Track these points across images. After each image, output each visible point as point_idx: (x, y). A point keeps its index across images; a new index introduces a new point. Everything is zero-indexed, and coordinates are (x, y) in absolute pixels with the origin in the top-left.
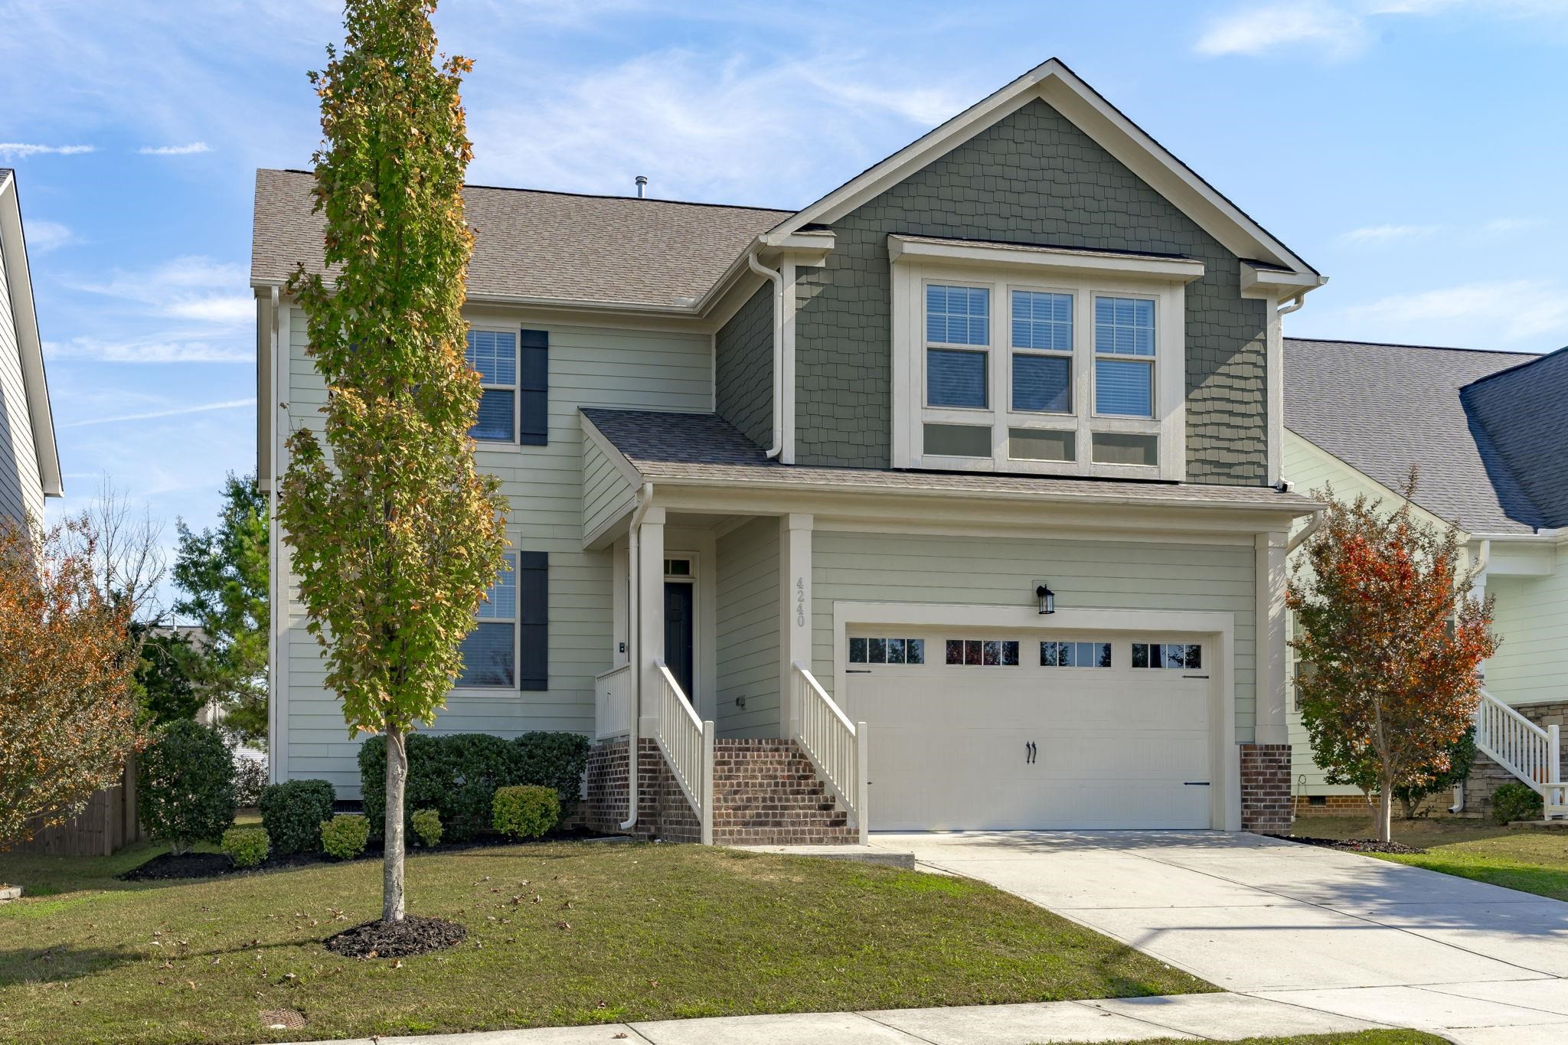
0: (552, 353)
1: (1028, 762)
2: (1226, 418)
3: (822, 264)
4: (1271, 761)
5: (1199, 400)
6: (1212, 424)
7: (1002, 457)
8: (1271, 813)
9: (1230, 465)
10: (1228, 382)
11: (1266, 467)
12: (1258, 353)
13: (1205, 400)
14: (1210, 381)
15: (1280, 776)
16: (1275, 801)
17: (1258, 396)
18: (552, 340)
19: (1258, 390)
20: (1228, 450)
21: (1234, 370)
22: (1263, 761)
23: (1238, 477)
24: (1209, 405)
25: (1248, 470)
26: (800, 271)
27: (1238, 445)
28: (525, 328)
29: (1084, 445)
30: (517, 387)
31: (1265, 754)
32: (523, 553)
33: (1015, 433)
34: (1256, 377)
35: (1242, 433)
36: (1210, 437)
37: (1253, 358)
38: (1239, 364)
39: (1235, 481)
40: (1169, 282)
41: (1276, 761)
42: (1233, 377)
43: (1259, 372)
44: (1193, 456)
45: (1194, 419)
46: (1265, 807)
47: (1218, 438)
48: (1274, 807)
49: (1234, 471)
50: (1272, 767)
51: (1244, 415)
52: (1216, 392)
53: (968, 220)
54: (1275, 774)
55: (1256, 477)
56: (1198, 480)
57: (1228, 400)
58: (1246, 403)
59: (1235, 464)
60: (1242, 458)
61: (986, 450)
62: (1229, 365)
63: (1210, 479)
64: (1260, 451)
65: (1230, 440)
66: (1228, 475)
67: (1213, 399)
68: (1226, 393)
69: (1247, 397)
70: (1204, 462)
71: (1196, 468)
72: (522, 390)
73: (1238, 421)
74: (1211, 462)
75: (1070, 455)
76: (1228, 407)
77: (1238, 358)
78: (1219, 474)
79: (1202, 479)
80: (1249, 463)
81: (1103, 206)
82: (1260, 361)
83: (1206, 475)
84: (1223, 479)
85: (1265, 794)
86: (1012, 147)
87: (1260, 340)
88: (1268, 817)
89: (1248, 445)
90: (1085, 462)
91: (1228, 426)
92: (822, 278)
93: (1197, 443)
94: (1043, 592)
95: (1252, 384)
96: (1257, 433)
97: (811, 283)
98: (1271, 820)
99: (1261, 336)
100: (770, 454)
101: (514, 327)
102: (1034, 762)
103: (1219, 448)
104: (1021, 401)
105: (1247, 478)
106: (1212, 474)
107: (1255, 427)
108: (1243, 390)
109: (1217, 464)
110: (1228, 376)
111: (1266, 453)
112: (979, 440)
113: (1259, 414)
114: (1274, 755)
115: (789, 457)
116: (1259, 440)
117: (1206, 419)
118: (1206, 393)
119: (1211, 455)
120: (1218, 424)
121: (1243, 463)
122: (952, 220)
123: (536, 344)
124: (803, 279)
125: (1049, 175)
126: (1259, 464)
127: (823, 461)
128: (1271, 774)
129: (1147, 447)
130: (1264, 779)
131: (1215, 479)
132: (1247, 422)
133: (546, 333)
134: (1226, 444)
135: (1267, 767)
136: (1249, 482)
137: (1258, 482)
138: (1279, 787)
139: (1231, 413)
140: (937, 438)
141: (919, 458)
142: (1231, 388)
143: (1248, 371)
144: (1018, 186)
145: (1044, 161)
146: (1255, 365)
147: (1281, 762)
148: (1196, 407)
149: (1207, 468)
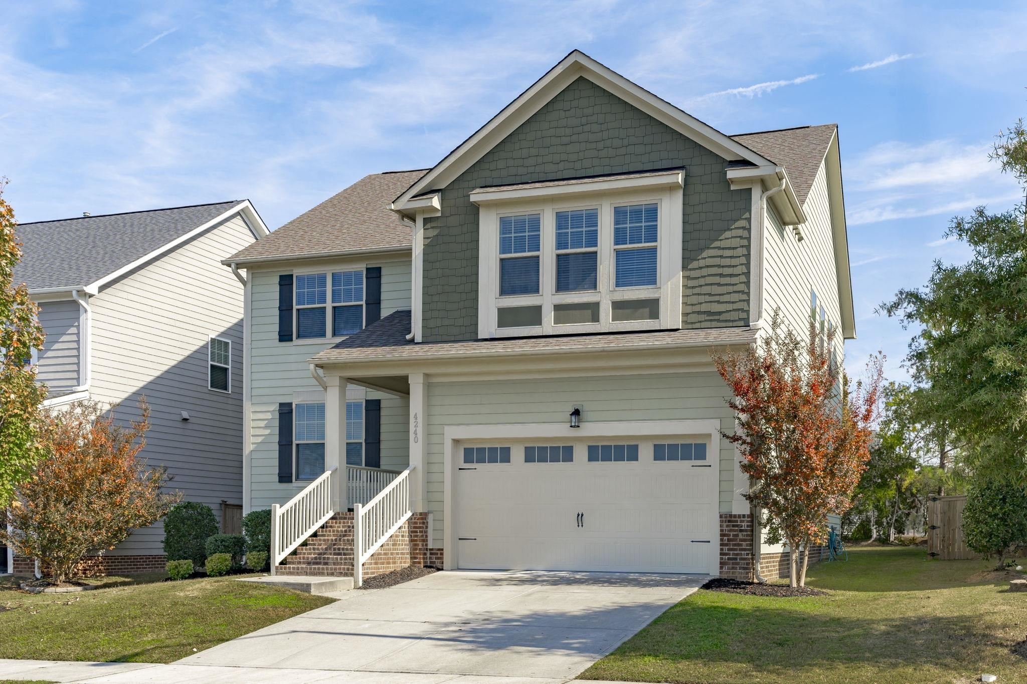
0: (384, 280)
1: (578, 526)
2: (717, 280)
3: (439, 214)
4: (733, 526)
5: (697, 269)
6: (706, 285)
7: (549, 324)
8: (733, 564)
9: (720, 313)
10: (720, 253)
11: (748, 312)
12: (743, 228)
13: (701, 268)
14: (704, 255)
15: (741, 536)
16: (737, 554)
17: (743, 260)
18: (383, 272)
19: (743, 255)
20: (718, 302)
21: (723, 244)
22: (727, 526)
23: (726, 321)
24: (705, 272)
25: (734, 316)
26: (426, 221)
27: (726, 298)
28: (369, 267)
29: (606, 311)
30: (363, 303)
31: (729, 521)
32: (367, 401)
33: (558, 308)
34: (742, 246)
35: (731, 289)
36: (705, 294)
37: (740, 232)
38: (728, 239)
39: (724, 324)
40: (671, 188)
41: (737, 526)
42: (723, 249)
43: (745, 242)
44: (689, 309)
45: (691, 283)
46: (729, 559)
47: (710, 295)
48: (736, 559)
49: (722, 317)
50: (735, 531)
51: (731, 276)
52: (710, 262)
53: (531, 169)
54: (737, 535)
55: (740, 319)
56: (695, 326)
57: (719, 266)
58: (733, 266)
59: (724, 312)
60: (730, 307)
61: (538, 321)
62: (721, 240)
63: (704, 325)
64: (744, 300)
65: (720, 295)
66: (718, 321)
67: (707, 266)
68: (717, 261)
69: (734, 262)
70: (699, 313)
71: (693, 318)
72: (366, 304)
73: (727, 280)
74: (705, 313)
75: (595, 318)
76: (720, 271)
77: (728, 234)
78: (711, 320)
79: (698, 325)
80: (734, 310)
81: (626, 142)
82: (745, 234)
83: (701, 322)
84: (714, 324)
85: (729, 550)
86: (563, 114)
87: (746, 219)
88: (731, 566)
89: (735, 297)
90: (607, 322)
91: (719, 284)
92: (438, 223)
93: (694, 299)
94: (576, 413)
95: (740, 251)
96: (742, 287)
97: (432, 228)
98: (733, 568)
99: (747, 215)
100: (408, 337)
101: (361, 267)
102: (582, 526)
103: (711, 302)
104: (562, 285)
105: (733, 321)
106: (706, 321)
107: (741, 283)
108: (731, 257)
109: (709, 313)
110: (719, 248)
111: (748, 301)
112: (534, 315)
113: (743, 273)
114: (737, 521)
115: (419, 339)
116: (742, 292)
117: (702, 281)
118: (702, 263)
119: (704, 308)
120: (711, 284)
121: (730, 311)
122: (521, 171)
123: (374, 275)
124: (428, 226)
125: (587, 128)
126: (743, 310)
127: (439, 338)
128: (734, 535)
129: (652, 308)
130: (728, 539)
131: (708, 324)
132: (735, 280)
133: (380, 268)
134: (717, 298)
135: (731, 531)
136: (735, 324)
137: (742, 323)
138: (741, 545)
139: (721, 275)
140: (506, 317)
141: (494, 332)
142: (721, 257)
143: (736, 242)
144: (566, 140)
145: (584, 120)
146: (741, 237)
147: (742, 527)
148: (693, 274)
149: (703, 317)
